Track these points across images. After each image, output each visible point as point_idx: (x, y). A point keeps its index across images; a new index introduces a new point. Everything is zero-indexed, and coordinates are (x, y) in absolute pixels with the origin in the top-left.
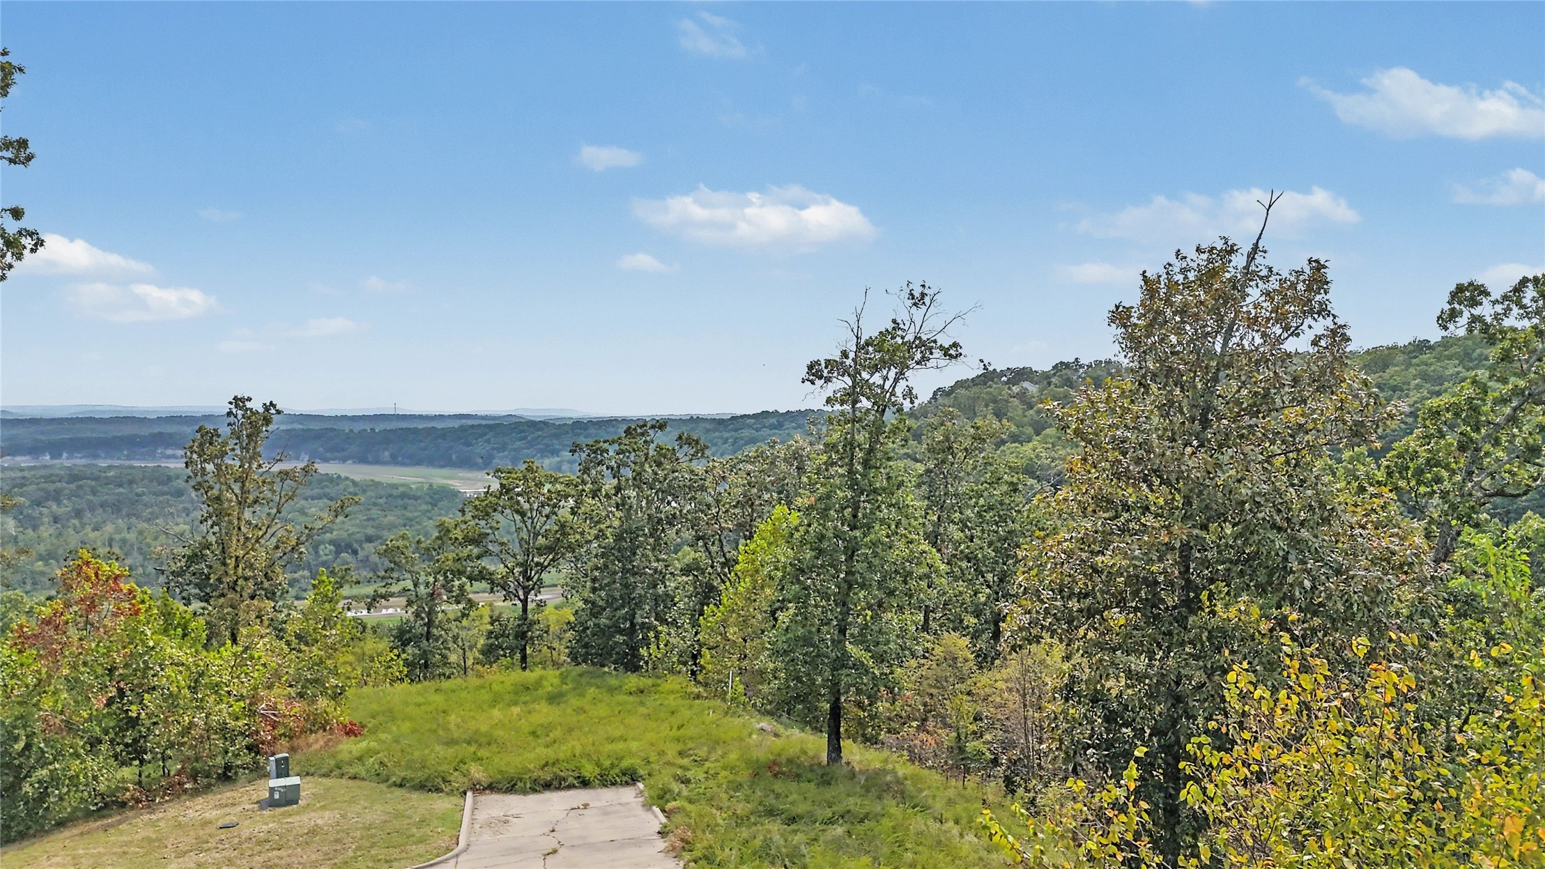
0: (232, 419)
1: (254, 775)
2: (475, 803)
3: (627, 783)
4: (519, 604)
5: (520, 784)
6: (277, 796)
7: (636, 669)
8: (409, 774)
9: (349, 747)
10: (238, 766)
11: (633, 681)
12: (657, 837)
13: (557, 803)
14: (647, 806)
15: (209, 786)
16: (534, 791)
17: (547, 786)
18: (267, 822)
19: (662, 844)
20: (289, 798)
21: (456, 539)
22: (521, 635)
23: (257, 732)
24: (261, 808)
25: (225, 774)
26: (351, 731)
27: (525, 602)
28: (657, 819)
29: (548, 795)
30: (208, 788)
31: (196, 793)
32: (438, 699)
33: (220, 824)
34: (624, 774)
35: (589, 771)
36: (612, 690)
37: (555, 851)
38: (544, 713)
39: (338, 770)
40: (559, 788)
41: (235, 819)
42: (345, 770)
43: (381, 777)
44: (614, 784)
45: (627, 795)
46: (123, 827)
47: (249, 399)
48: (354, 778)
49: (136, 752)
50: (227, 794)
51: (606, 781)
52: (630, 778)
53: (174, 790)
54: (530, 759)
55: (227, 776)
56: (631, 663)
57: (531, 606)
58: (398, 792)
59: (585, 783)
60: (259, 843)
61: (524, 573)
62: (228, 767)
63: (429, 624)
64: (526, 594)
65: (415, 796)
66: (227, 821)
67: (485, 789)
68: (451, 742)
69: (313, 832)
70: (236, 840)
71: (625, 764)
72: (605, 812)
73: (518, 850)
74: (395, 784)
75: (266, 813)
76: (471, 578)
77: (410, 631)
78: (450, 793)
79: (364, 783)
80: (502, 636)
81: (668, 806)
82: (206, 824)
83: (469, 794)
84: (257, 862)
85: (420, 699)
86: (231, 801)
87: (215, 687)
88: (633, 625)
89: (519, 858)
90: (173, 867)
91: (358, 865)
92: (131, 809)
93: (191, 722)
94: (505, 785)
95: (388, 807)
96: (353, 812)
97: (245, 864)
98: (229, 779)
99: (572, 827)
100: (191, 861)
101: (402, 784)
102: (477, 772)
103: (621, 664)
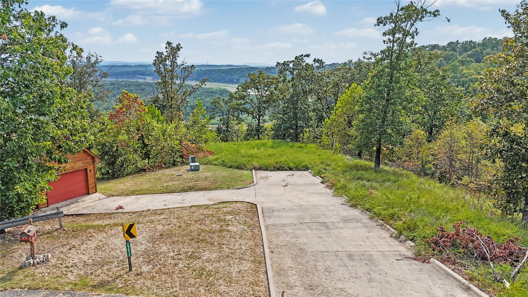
0: (167, 50)
1: (183, 164)
2: (256, 174)
3: (305, 170)
4: (257, 121)
5: (269, 168)
6: (193, 168)
7: (297, 141)
8: (233, 164)
9: (211, 157)
10: (178, 161)
11: (298, 144)
12: (320, 183)
13: (283, 174)
14: (314, 175)
15: (169, 166)
16: (274, 170)
17: (278, 169)
18: (191, 175)
19: (323, 185)
20: (196, 169)
21: (236, 97)
22: (258, 131)
23: (182, 152)
24: (188, 171)
25: (174, 163)
26: (211, 153)
27: (259, 120)
28: (318, 180)
29: (278, 172)
30: (169, 167)
31: (167, 168)
32: (235, 146)
33: (177, 175)
34: (304, 167)
35: (292, 165)
36: (292, 147)
37: (286, 186)
38: (271, 151)
39: (209, 163)
40: (282, 170)
41: (181, 174)
42: (211, 163)
43: (224, 164)
44: (300, 170)
45: (306, 173)
46: (147, 175)
47: (172, 43)
48: (215, 165)
49: (147, 156)
50: (176, 168)
51: (298, 169)
52: (306, 168)
53: (160, 167)
54: (272, 161)
55: (174, 164)
56: (296, 138)
57: (261, 121)
58: (230, 169)
59: (291, 169)
60: (190, 179)
61: (258, 110)
62: (174, 161)
63: (227, 127)
64: (259, 117)
65: (236, 171)
66: (179, 174)
67: (258, 169)
68: (244, 157)
69: (206, 177)
70: (183, 179)
71: (303, 164)
72: (300, 177)
73: (274, 185)
74: (228, 167)
75: (190, 172)
76: (241, 111)
77: (221, 129)
78: (247, 170)
79: (218, 166)
80: (252, 130)
81: (322, 176)
82: (172, 175)
83: (253, 170)
84: (191, 184)
85: (229, 146)
86: (178, 170)
87: (170, 136)
88: (297, 127)
89: (275, 186)
90: (165, 185)
91: (223, 186)
92: (149, 171)
93: (164, 146)
94: (264, 168)
95: (228, 172)
96: (217, 173)
97: (187, 184)
98: (175, 165)
99: (290, 180)
100: (170, 183)
101: (231, 167)
102: (256, 164)
103: (293, 140)
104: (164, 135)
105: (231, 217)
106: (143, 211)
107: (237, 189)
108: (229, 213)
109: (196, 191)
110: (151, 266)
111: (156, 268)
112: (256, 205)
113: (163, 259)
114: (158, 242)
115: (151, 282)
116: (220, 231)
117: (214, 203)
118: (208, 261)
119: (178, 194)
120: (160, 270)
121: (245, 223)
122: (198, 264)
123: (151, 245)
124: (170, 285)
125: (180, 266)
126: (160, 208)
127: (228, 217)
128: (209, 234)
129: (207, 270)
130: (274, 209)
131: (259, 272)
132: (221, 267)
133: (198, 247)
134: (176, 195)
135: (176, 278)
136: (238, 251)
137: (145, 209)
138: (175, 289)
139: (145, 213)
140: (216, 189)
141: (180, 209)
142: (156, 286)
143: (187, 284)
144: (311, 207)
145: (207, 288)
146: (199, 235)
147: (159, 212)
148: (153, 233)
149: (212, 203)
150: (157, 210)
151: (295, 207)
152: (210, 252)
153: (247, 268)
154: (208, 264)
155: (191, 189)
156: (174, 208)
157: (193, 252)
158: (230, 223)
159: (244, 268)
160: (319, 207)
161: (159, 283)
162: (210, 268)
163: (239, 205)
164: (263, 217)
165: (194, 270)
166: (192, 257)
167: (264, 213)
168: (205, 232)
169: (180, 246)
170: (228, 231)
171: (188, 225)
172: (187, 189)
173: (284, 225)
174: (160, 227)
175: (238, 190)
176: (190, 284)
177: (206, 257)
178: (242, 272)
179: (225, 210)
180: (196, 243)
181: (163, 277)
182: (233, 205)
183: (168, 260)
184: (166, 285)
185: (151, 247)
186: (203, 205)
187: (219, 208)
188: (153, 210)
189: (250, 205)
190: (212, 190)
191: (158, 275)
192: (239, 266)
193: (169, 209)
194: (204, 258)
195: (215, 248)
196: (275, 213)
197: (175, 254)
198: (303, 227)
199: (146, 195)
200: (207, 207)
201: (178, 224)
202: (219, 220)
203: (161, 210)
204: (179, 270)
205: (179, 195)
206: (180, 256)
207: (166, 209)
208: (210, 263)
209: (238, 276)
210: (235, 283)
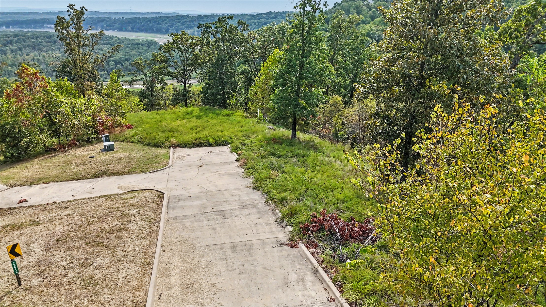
0: (69, 13)
1: (98, 141)
2: (174, 151)
3: (224, 145)
4: (183, 85)
5: (188, 145)
6: (107, 148)
7: (226, 107)
8: (150, 141)
9: (129, 133)
10: (92, 138)
11: (225, 112)
12: (235, 162)
13: (201, 151)
14: (232, 152)
15: (83, 144)
16: (194, 147)
17: (198, 146)
18: (105, 156)
19: (237, 164)
20: (111, 149)
21: (158, 60)
22: (185, 95)
23: (97, 127)
24: (102, 151)
25: (88, 140)
26: (129, 127)
27: (185, 84)
28: (235, 156)
29: (198, 148)
30: (83, 146)
31: (80, 147)
32: (158, 117)
33: (89, 156)
34: (223, 142)
35: (211, 140)
36: (218, 115)
37: (201, 166)
38: (195, 122)
39: (126, 140)
40: (201, 146)
41: (94, 155)
42: (128, 139)
43: (141, 142)
44: (220, 145)
45: (225, 149)
46: (57, 157)
47: (75, 5)
48: (132, 142)
49: (57, 134)
50: (90, 147)
51: (217, 144)
52: (225, 143)
53: (73, 145)
54: (190, 137)
55: (89, 141)
56: (224, 105)
57: (187, 85)
58: (147, 147)
59: (210, 145)
60: (103, 162)
61: (184, 73)
62: (89, 138)
63: (152, 91)
64: (185, 81)
65: (153, 148)
66: (91, 155)
67: (176, 146)
68: (164, 131)
69: (121, 159)
70: (95, 162)
71: (223, 139)
72: (217, 154)
73: (190, 166)
74: (146, 145)
75: (104, 153)
76: (165, 75)
77: (145, 93)
78: (165, 148)
79: (135, 144)
80: (178, 95)
81: (239, 152)
82: (84, 156)
83: (171, 148)
84: (103, 168)
85: (151, 117)
86: (91, 149)
87: (80, 112)
88: (224, 92)
89: (190, 168)
90: (75, 170)
91: (136, 170)
92: (58, 151)
93: (74, 123)
94: (183, 145)
95: (144, 152)
96: (133, 153)
97: (99, 169)
98: (90, 142)
99: (207, 159)
100: (81, 168)
101: (148, 145)
102: (173, 141)
103: (220, 106)
104: (73, 112)
105: (135, 210)
106: (48, 204)
107: (151, 173)
108: (134, 206)
109: (107, 176)
110: (41, 279)
111: (46, 281)
112: (164, 194)
113: (54, 269)
114: (52, 250)
115: (38, 297)
116: (120, 231)
117: (124, 192)
118: (98, 268)
119: (89, 180)
120: (49, 283)
121: (147, 218)
122: (87, 272)
123: (45, 253)
124: (56, 298)
125: (70, 276)
126: (67, 199)
127: (132, 211)
128: (108, 235)
129: (96, 278)
130: (180, 198)
131: (145, 275)
132: (110, 274)
133: (93, 253)
134: (86, 182)
135: (63, 291)
136: (131, 254)
137: (51, 201)
138: (60, 303)
139: (50, 207)
140: (129, 173)
141: (87, 201)
142: (43, 301)
143: (72, 297)
144: (218, 192)
145: (91, 299)
146: (97, 237)
147: (65, 205)
148: (49, 238)
149: (121, 192)
150: (63, 202)
151: (202, 194)
152: (104, 257)
153: (134, 273)
154: (98, 271)
155: (104, 174)
156: (82, 199)
157: (86, 259)
158: (132, 218)
159: (132, 273)
160: (225, 192)
161: (45, 298)
162: (99, 276)
163: (147, 194)
164: (168, 208)
165: (83, 280)
166: (85, 264)
167: (169, 204)
168: (104, 233)
169: (75, 253)
170: (127, 230)
171: (90, 224)
172: (98, 174)
173: (185, 217)
174: (59, 229)
175: (152, 174)
176: (75, 296)
177: (98, 264)
178: (129, 277)
179: (132, 201)
180: (92, 247)
181: (51, 290)
182: (140, 195)
183: (59, 270)
184: (52, 299)
185: (45, 256)
186: (112, 195)
187: (127, 199)
188: (59, 203)
189: (159, 193)
190: (125, 174)
191: (46, 288)
192: (128, 270)
193: (76, 200)
194: (95, 265)
195: (109, 252)
196: (181, 203)
197: (68, 262)
198: (202, 218)
199: (54, 184)
200: (115, 197)
201: (79, 223)
202: (123, 215)
203: (68, 201)
204: (68, 281)
205: (89, 182)
206: (72, 265)
207: (73, 201)
208: (101, 271)
209: (123, 282)
210: (119, 290)
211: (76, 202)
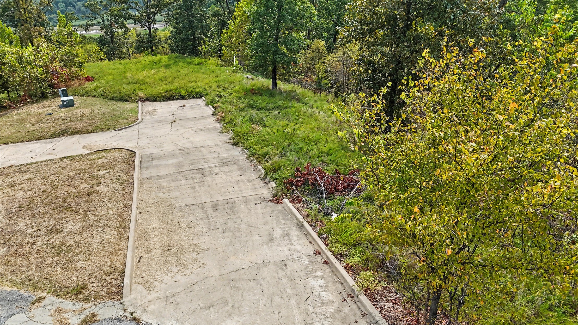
1: (54, 96)
2: (142, 105)
3: (198, 98)
4: (148, 29)
5: (158, 99)
6: (65, 103)
7: (197, 55)
8: (115, 95)
9: (89, 86)
10: (47, 93)
11: (197, 60)
12: (212, 116)
13: (173, 105)
14: (207, 105)
15: (37, 100)
16: (164, 101)
17: (169, 99)
18: (64, 113)
19: (214, 118)
20: (70, 104)
21: (116, 1)
22: (151, 42)
23: (51, 80)
24: (60, 108)
25: (42, 96)
26: (89, 79)
27: (149, 28)
28: (210, 110)
29: (169, 102)
30: (37, 101)
31: (32, 103)
32: (121, 67)
33: (46, 113)
34: (197, 94)
35: (183, 93)
36: (189, 63)
37: (175, 121)
38: (163, 72)
39: (86, 94)
40: (173, 100)
41: (51, 112)
42: (90, 94)
43: (104, 96)
44: (194, 98)
45: (199, 101)
46: (8, 115)
48: (94, 96)
49: (4, 88)
50: (46, 103)
51: (190, 96)
52: (200, 95)
53: (23, 102)
54: (161, 89)
55: (43, 97)
56: (195, 52)
57: (152, 30)
58: (112, 102)
59: (183, 98)
60: (63, 120)
61: (147, 16)
62: (43, 93)
63: (112, 37)
64: (150, 25)
65: (119, 104)
66: (48, 112)
67: (145, 100)
68: (129, 83)
69: (83, 116)
70: (53, 119)
71: (197, 90)
72: (192, 108)
73: (161, 121)
74: (110, 99)
75: (63, 109)
76: (125, 18)
77: (105, 40)
78: (132, 102)
79: (98, 99)
80: (142, 42)
81: (215, 105)
82: (40, 114)
83: (139, 102)
84: (64, 127)
85: (114, 67)
86: (47, 106)
87: (29, 63)
88: (194, 38)
89: (162, 123)
90: (31, 129)
91: (102, 127)
92: (10, 108)
93: (23, 76)
94: (153, 99)
95: (110, 107)
96: (96, 109)
97: (59, 127)
98: (45, 97)
99: (180, 113)
100: (38, 127)
101: (113, 99)
102: (141, 94)
103: (191, 53)
104: (20, 63)
105: (105, 172)
106: (4, 168)
107: (118, 130)
108: (104, 167)
109: (69, 135)
110: (6, 248)
111: (12, 250)
112: (135, 153)
113: (20, 238)
114: (15, 217)
115: (6, 267)
116: (89, 194)
117: (90, 152)
118: (69, 234)
119: (48, 140)
120: (16, 252)
121: (118, 180)
122: (57, 239)
123: (8, 222)
124: (26, 268)
125: (39, 244)
126: (25, 162)
127: (102, 173)
128: (76, 199)
129: (68, 244)
130: (154, 157)
131: (122, 239)
132: (83, 239)
133: (61, 218)
134: (46, 143)
135: (33, 259)
136: (104, 218)
137: (7, 165)
138: (30, 273)
139: (7, 171)
140: (93, 131)
141: (49, 163)
142: (11, 271)
143: (43, 265)
144: (195, 149)
145: (64, 266)
146: (65, 201)
147: (24, 169)
148: (11, 204)
149: (87, 152)
150: (21, 165)
151: (178, 152)
152: (74, 222)
153: (109, 237)
154: (69, 237)
155: (64, 133)
156: (42, 162)
157: (55, 225)
158: (102, 180)
159: (107, 237)
160: (202, 149)
161: (14, 268)
162: (72, 242)
163: (116, 153)
164: (141, 168)
165: (54, 247)
166: (54, 230)
167: (142, 163)
168: (72, 197)
169: (41, 220)
170: (98, 193)
171: (55, 188)
172: (59, 133)
173: (160, 177)
174: (20, 195)
175: (120, 132)
176: (47, 264)
177: (68, 230)
178: (104, 242)
179: (100, 162)
180: (60, 213)
181: (19, 260)
182: (110, 155)
183: (25, 238)
184: (21, 269)
185: (8, 224)
186: (76, 156)
187: (94, 160)
188: (17, 166)
189: (129, 152)
190: (89, 133)
191: (13, 258)
192: (102, 235)
193: (36, 163)
194: (65, 231)
195: (79, 217)
196: (155, 162)
197: (34, 230)
198: (179, 177)
199: (8, 145)
200: (81, 157)
201: (42, 188)
202: (92, 177)
203: (27, 164)
204: (36, 249)
205: (49, 143)
206: (39, 232)
207: (33, 163)
208: (72, 237)
209: (99, 247)
210: (95, 256)
211: (37, 165)
